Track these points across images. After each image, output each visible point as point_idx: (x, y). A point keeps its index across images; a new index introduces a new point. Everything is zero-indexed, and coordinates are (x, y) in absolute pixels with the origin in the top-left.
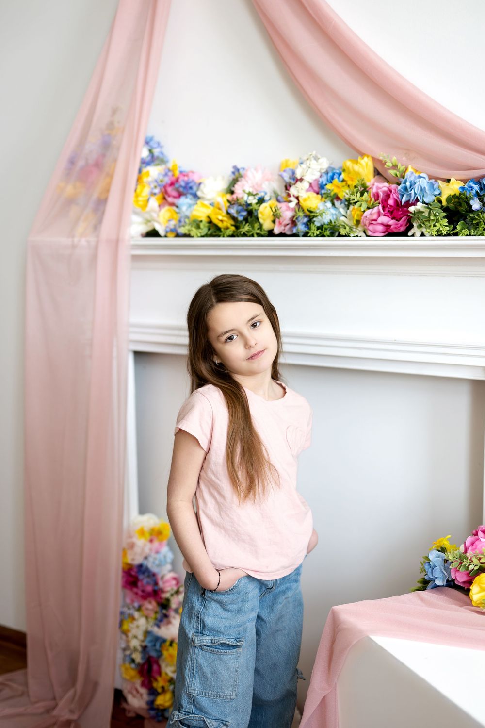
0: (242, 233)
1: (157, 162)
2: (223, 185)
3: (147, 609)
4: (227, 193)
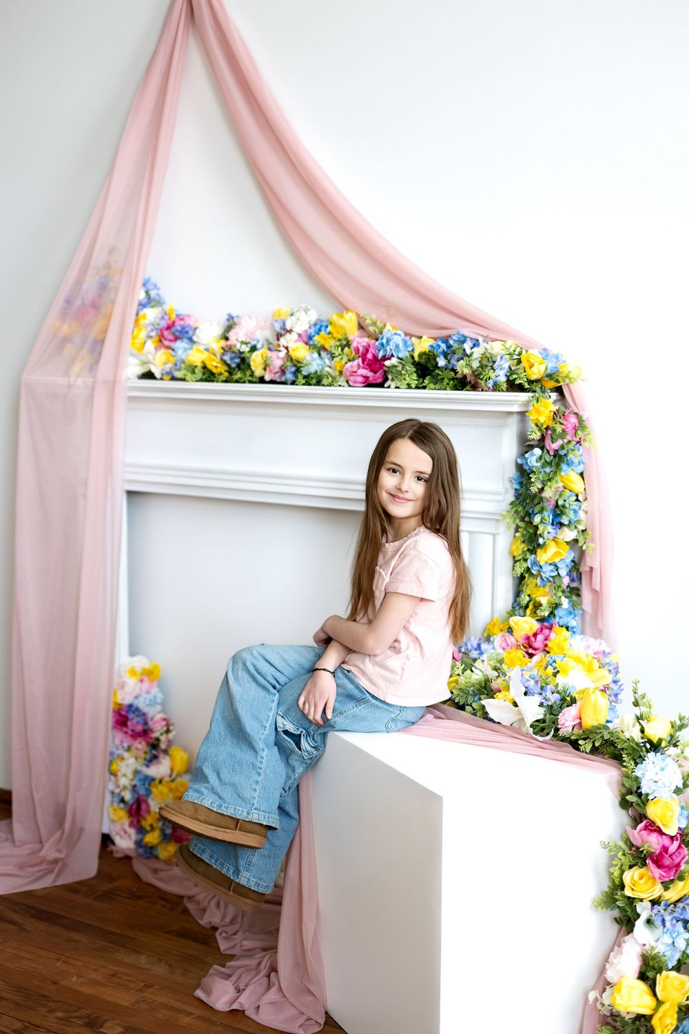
0: (234, 380)
1: (152, 304)
2: (218, 330)
3: (137, 749)
4: (222, 339)
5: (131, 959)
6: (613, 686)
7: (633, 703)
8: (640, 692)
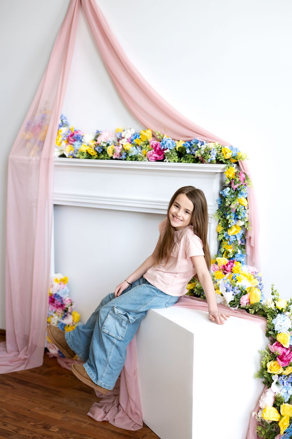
0: (100, 158)
3: (59, 312)
4: (94, 141)
5: (60, 400)
6: (259, 286)
7: (272, 294)
8: (274, 289)
